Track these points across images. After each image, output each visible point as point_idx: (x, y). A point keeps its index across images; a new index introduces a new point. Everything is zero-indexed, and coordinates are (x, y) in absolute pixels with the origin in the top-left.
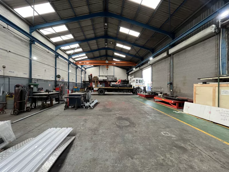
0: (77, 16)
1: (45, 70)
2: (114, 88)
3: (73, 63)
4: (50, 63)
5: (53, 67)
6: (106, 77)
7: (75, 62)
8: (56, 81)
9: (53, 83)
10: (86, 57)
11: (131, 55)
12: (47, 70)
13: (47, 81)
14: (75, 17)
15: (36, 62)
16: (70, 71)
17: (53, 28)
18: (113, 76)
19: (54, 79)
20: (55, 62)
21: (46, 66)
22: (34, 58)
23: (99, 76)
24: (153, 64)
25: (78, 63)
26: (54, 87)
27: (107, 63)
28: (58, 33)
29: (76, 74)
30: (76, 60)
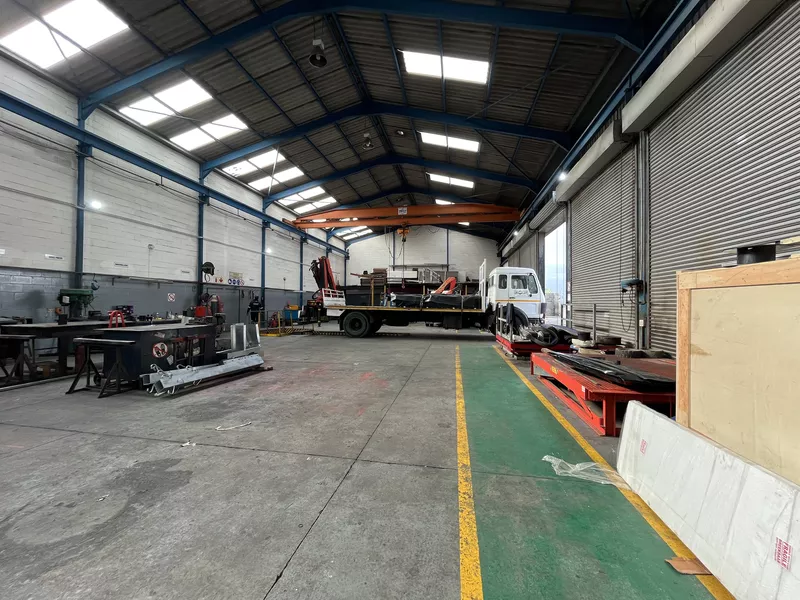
0: (216, 34)
1: (150, 247)
2: (404, 309)
3: (283, 224)
4: (171, 223)
5: (191, 236)
6: (414, 270)
7: (291, 219)
8: (200, 284)
9: (190, 293)
10: (331, 200)
11: (493, 175)
12: (156, 247)
13: (158, 283)
14: (208, 37)
15: (101, 217)
16: (269, 251)
17: (156, 95)
18: (443, 266)
19: (192, 277)
20: (196, 219)
21: (155, 233)
22: (95, 204)
23: (394, 267)
24: (571, 200)
25: (309, 222)
26: (192, 304)
27: (404, 217)
28: (183, 114)
29: (301, 261)
30: (300, 210)
